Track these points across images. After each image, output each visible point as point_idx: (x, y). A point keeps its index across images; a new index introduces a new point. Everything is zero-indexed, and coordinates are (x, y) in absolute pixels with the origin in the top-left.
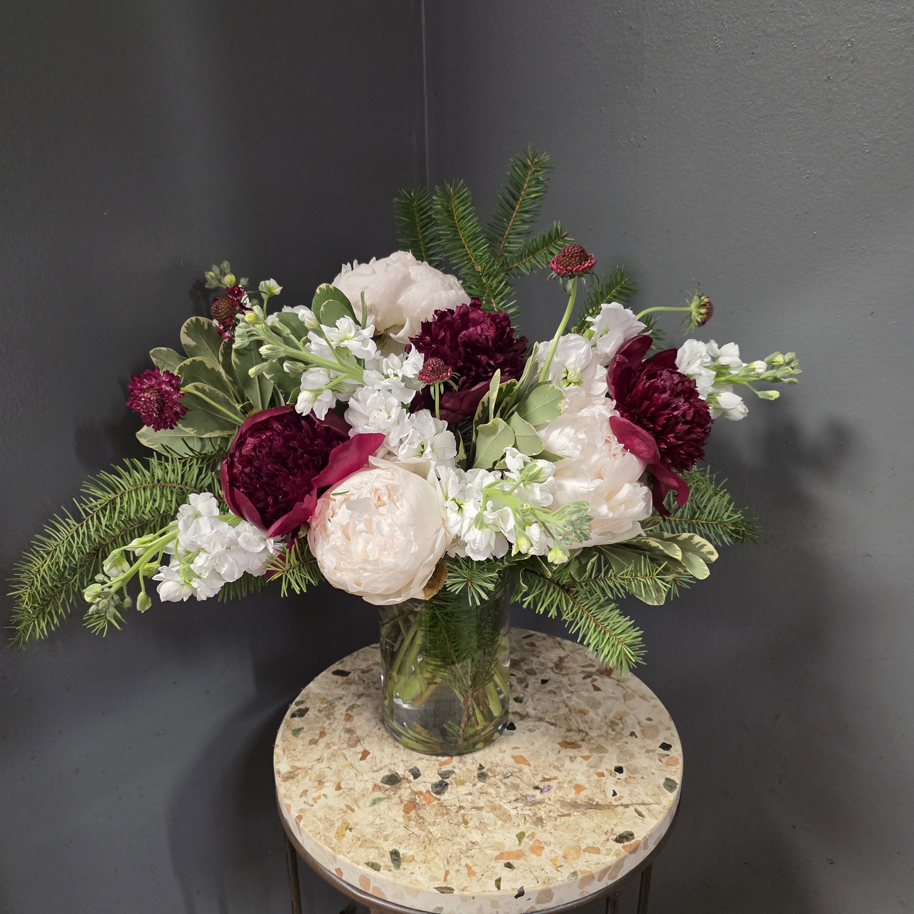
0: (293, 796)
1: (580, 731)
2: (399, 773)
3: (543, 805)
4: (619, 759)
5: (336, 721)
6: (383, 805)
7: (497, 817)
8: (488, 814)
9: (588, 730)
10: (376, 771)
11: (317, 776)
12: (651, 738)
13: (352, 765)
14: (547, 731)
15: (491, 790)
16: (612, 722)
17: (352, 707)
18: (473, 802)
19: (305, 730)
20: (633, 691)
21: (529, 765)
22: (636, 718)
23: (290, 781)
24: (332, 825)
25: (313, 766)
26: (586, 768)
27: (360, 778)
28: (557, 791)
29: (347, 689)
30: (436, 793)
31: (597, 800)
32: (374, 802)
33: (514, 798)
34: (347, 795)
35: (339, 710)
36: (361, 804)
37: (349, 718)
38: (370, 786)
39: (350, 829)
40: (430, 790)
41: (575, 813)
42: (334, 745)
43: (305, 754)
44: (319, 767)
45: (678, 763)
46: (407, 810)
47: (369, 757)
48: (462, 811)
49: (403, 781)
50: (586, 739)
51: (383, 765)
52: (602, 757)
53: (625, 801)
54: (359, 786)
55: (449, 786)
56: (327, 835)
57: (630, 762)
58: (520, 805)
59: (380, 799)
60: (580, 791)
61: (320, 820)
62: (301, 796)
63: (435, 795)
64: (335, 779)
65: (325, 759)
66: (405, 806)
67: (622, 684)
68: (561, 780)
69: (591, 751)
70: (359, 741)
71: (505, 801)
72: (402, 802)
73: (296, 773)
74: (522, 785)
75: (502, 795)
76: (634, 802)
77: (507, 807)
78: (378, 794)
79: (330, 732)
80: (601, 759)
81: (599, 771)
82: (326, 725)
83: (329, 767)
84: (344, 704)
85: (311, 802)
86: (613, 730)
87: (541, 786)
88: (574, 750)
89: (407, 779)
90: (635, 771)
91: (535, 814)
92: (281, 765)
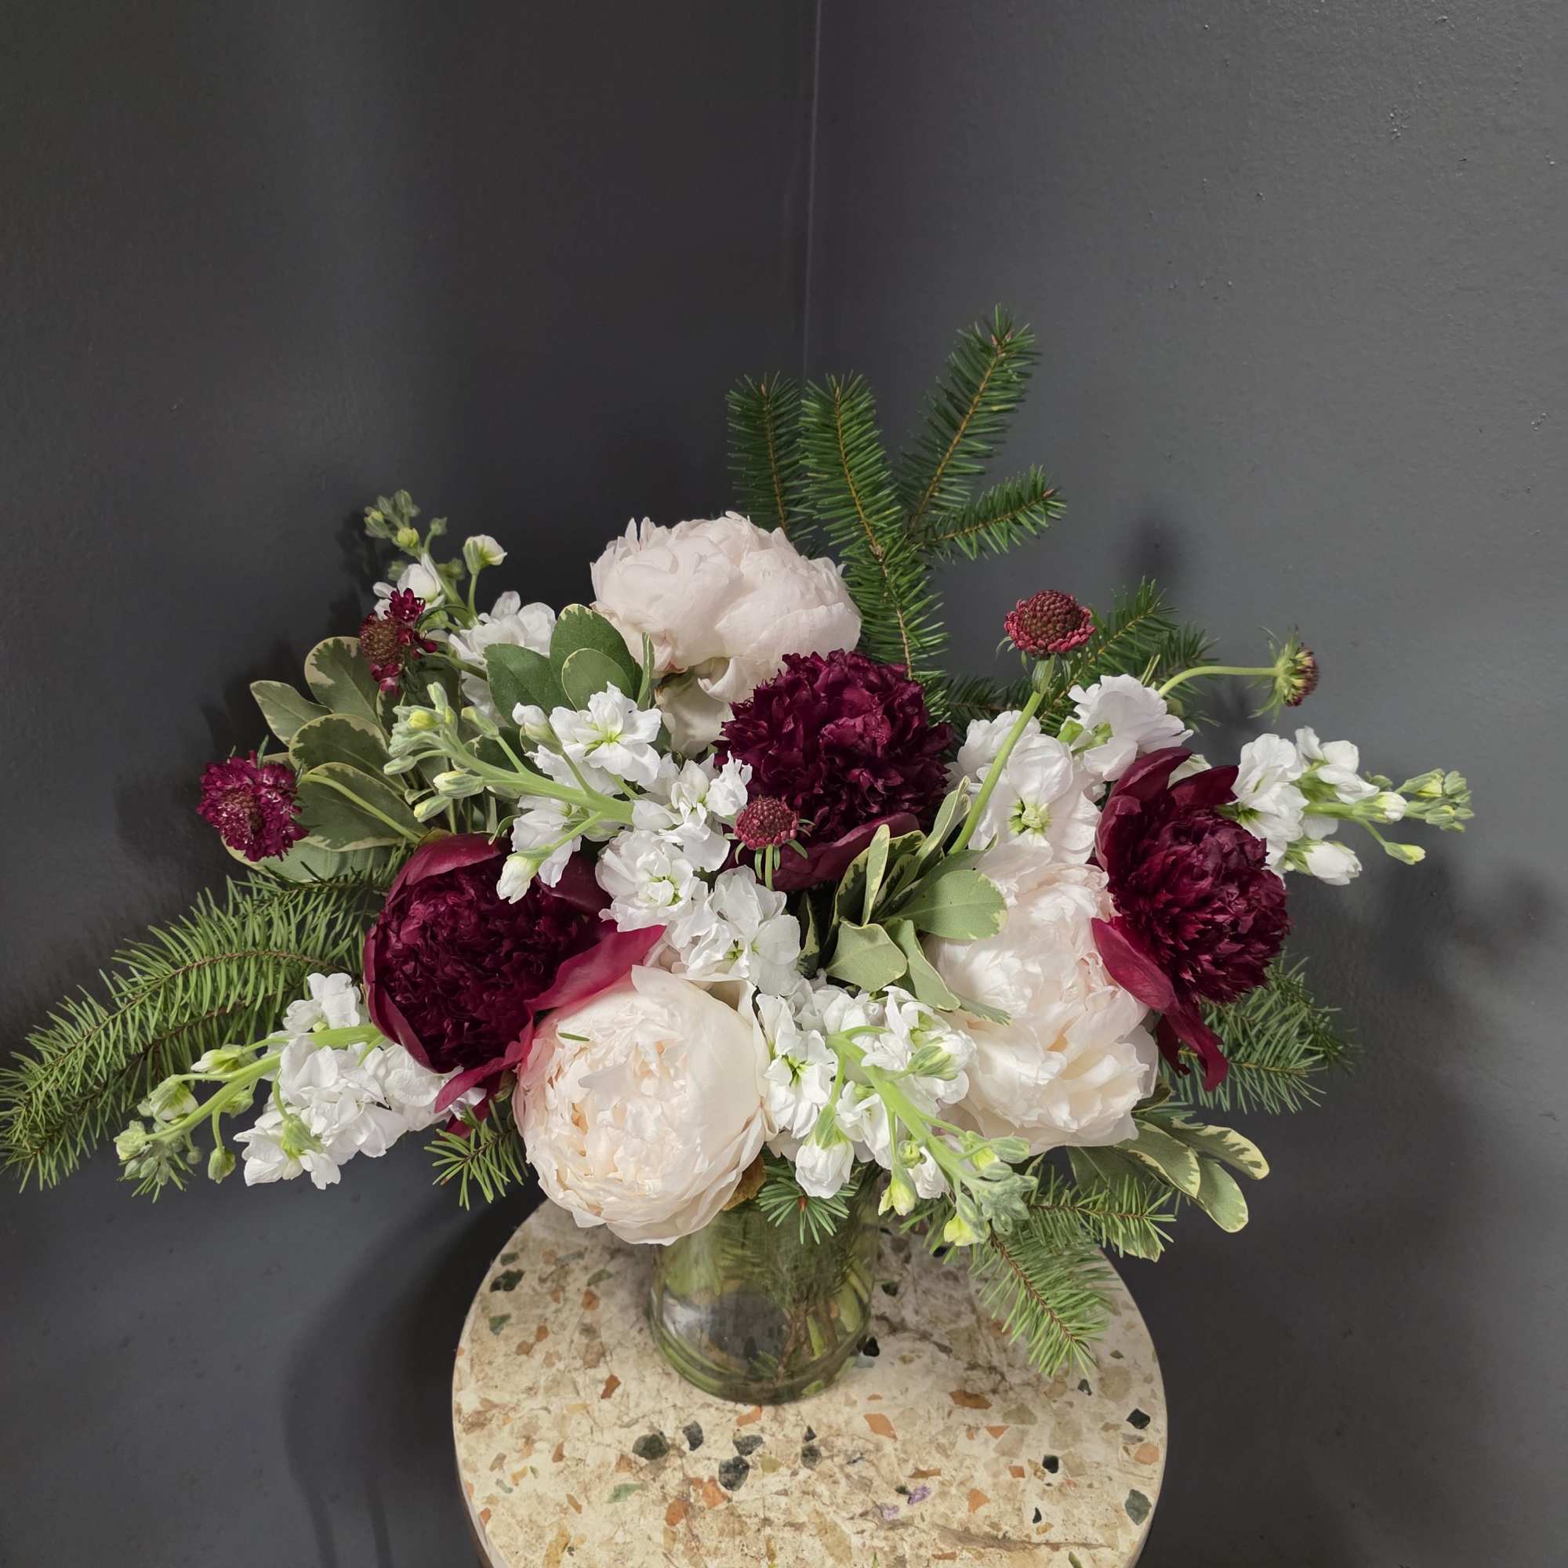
0: (479, 1466)
1: (992, 1369)
2: (666, 1434)
3: (911, 1530)
4: (1054, 1441)
5: (568, 1306)
6: (632, 1502)
7: (827, 1548)
8: (811, 1541)
9: (1005, 1369)
10: (628, 1426)
11: (524, 1426)
12: (1117, 1397)
13: (585, 1407)
14: (934, 1363)
15: (822, 1489)
17: (597, 1279)
18: (788, 1511)
19: (512, 1320)
21: (895, 1437)
22: (1094, 1350)
23: (477, 1432)
24: (540, 1537)
25: (518, 1403)
26: (993, 1455)
27: (597, 1437)
28: (938, 1501)
30: (726, 1486)
31: (1005, 1528)
32: (618, 1494)
33: (860, 1511)
34: (572, 1473)
35: (575, 1280)
36: (594, 1495)
37: (590, 1301)
38: (613, 1458)
39: (571, 1550)
40: (717, 1476)
41: (965, 1554)
42: (560, 1359)
43: (507, 1375)
44: (531, 1405)
45: (1157, 1460)
46: (671, 1521)
47: (618, 1391)
48: (768, 1531)
49: (672, 1452)
50: (1001, 1388)
51: (640, 1412)
52: (1024, 1433)
53: (1054, 1536)
54: (593, 1457)
55: (751, 1471)
56: (531, 1558)
57: (1072, 1449)
58: (869, 1525)
59: (628, 1489)
60: (978, 1505)
61: (520, 1523)
62: (492, 1469)
63: (723, 1489)
64: (553, 1434)
65: (542, 1391)
66: (671, 1506)
68: (948, 1478)
69: (1007, 1415)
70: (603, 1354)
71: (844, 1514)
72: (664, 1499)
73: (488, 1415)
74: (877, 1482)
75: (840, 1501)
76: (1071, 1539)
77: (847, 1528)
78: (625, 1478)
79: (555, 1329)
80: (1022, 1436)
81: (1017, 1463)
82: (549, 1313)
83: (546, 1409)
84: (586, 1268)
85: (508, 1483)
87: (911, 1489)
88: (977, 1412)
89: (679, 1449)
90: (1078, 1470)
91: (894, 1549)
92: (465, 1397)
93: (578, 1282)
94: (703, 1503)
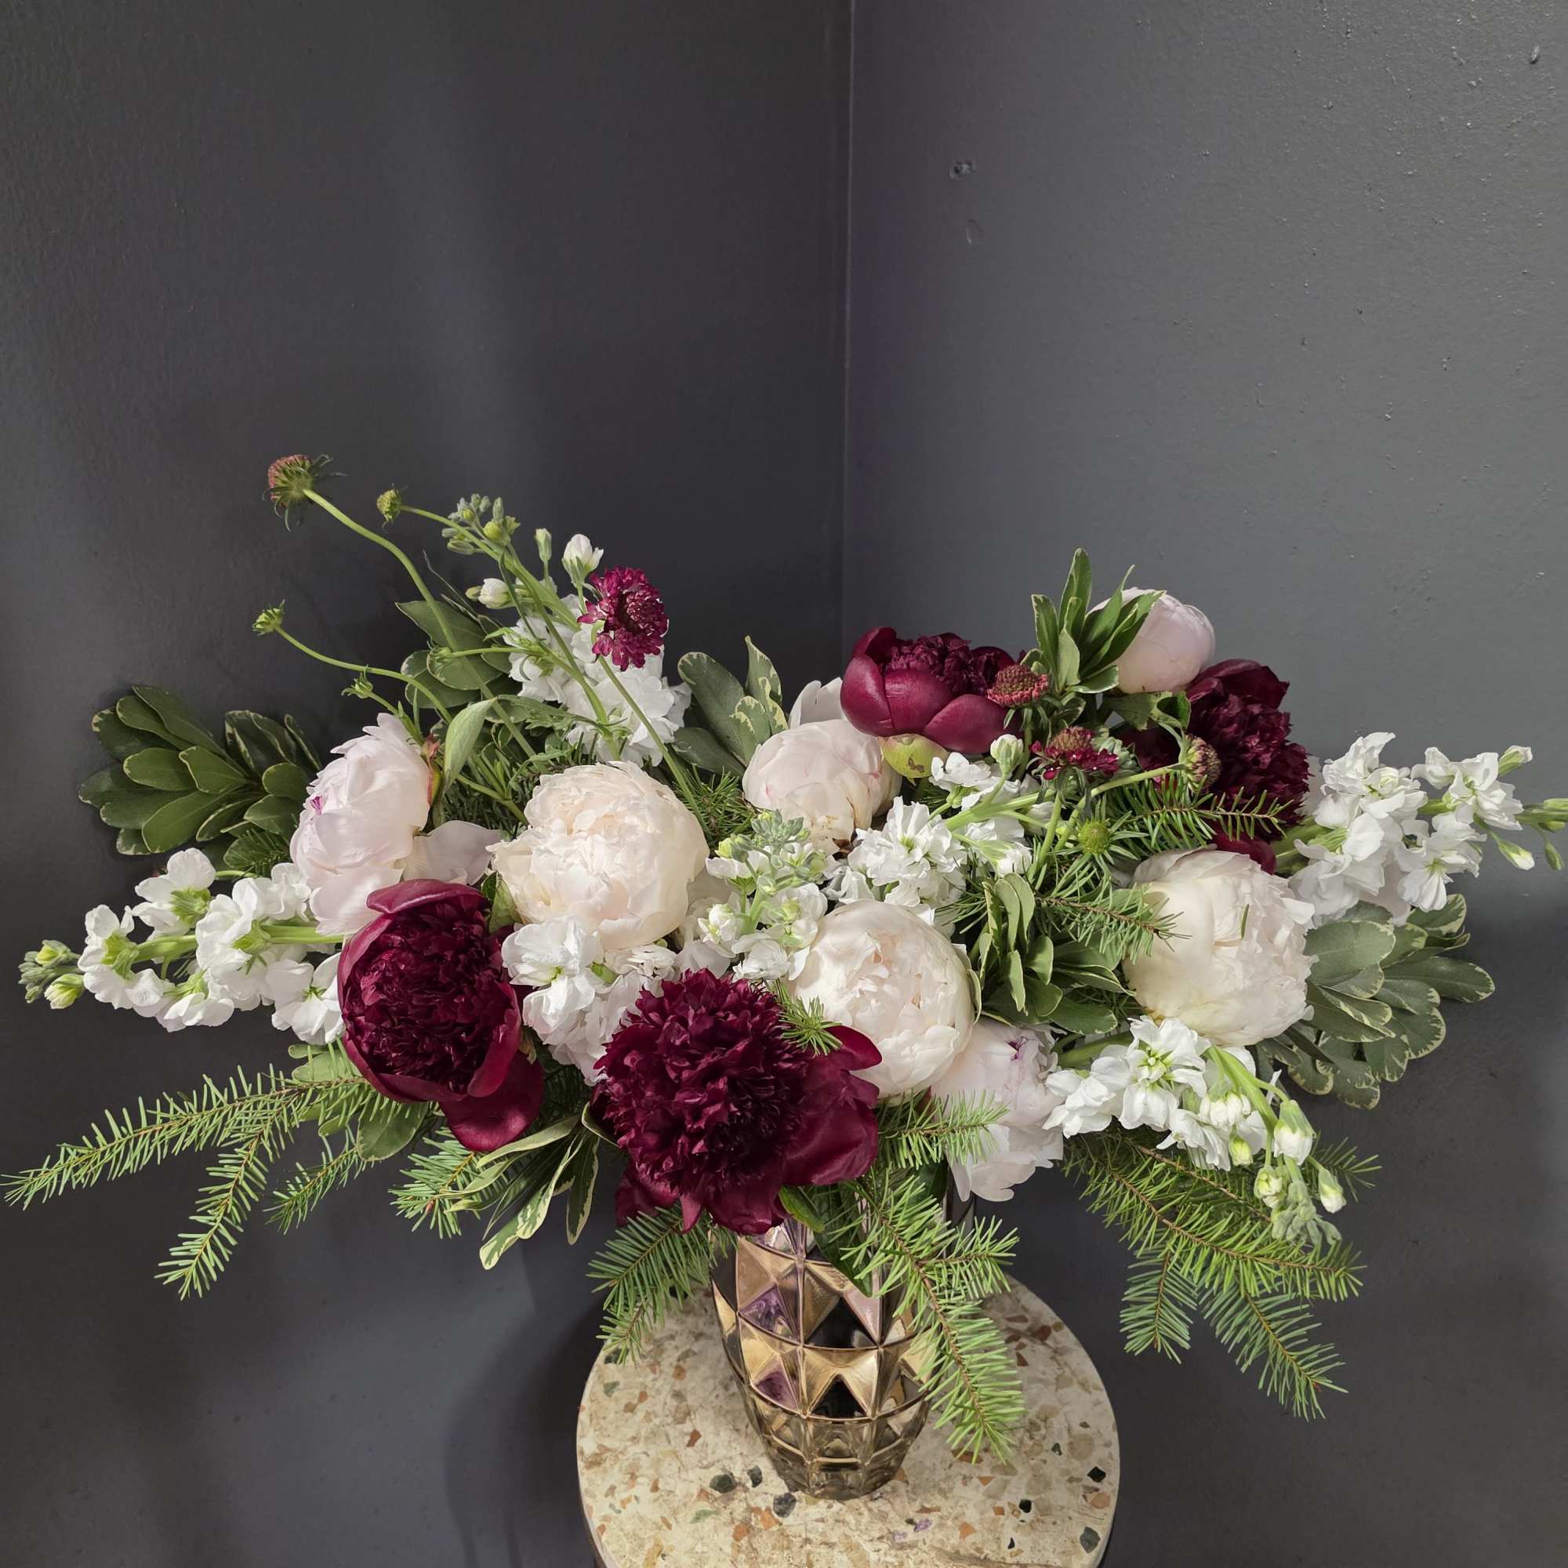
0: (597, 1493)
2: (735, 1474)
3: (915, 1550)
4: (1030, 1488)
5: (663, 1376)
6: (708, 1523)
7: (852, 1561)
8: (840, 1557)
10: (706, 1467)
11: (630, 1466)
12: (1081, 1457)
13: (675, 1453)
15: (850, 1518)
16: (1032, 1423)
17: (687, 1354)
18: (823, 1534)
19: (621, 1386)
20: (1073, 1372)
21: (907, 1482)
22: (1066, 1420)
23: (595, 1469)
24: (641, 1546)
25: (625, 1449)
26: (983, 1498)
27: (684, 1475)
28: (937, 1530)
29: (683, 1322)
30: (778, 1514)
31: (986, 1551)
32: (699, 1517)
33: (878, 1535)
34: (664, 1501)
35: (669, 1356)
36: (680, 1517)
38: (695, 1491)
39: (663, 1556)
40: (772, 1507)
42: (656, 1417)
43: (617, 1427)
44: (635, 1450)
45: (1108, 1505)
46: (737, 1538)
47: (699, 1442)
48: (808, 1547)
49: (738, 1488)
51: (716, 1457)
52: (1006, 1482)
53: (1023, 1559)
54: (680, 1490)
55: (797, 1504)
56: (634, 1560)
57: (1043, 1495)
58: (884, 1546)
59: (706, 1514)
60: (968, 1534)
61: (627, 1535)
62: (606, 1496)
63: (776, 1516)
64: (652, 1472)
65: (642, 1440)
66: (737, 1527)
67: (1059, 1358)
68: (945, 1513)
69: (994, 1469)
70: (689, 1414)
71: (865, 1537)
72: (732, 1521)
73: (604, 1456)
74: (892, 1515)
75: (863, 1527)
76: (1036, 1561)
77: (867, 1547)
78: (704, 1505)
79: (653, 1393)
80: (1004, 1486)
81: (999, 1504)
82: (649, 1381)
83: (646, 1453)
84: (676, 1347)
85: (618, 1506)
86: (1031, 1438)
87: (917, 1520)
88: (971, 1466)
89: (744, 1486)
90: (1046, 1511)
92: (586, 1443)
93: (670, 1358)
94: (761, 1526)
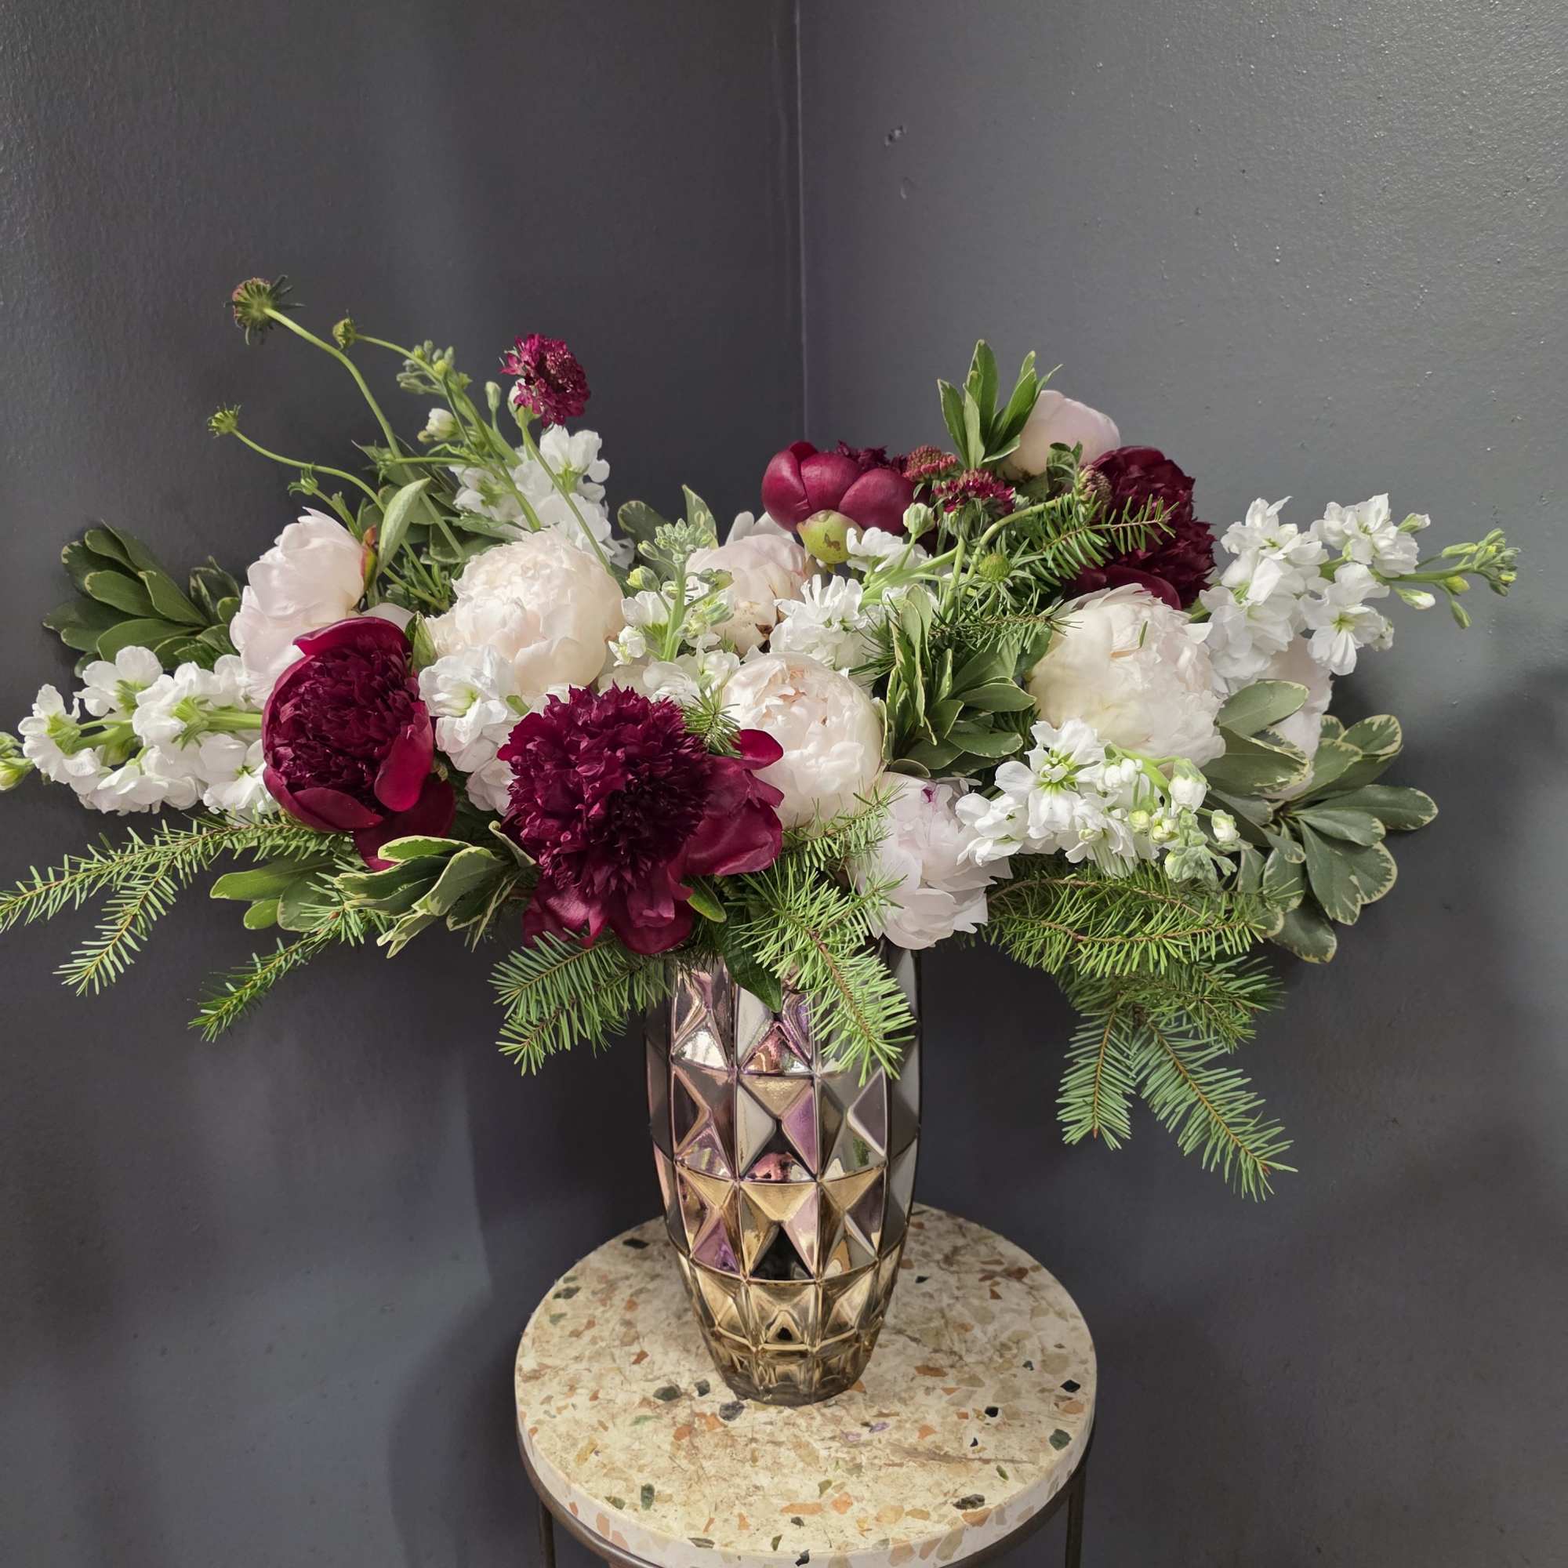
0: (532, 1401)
1: (952, 1353)
2: (681, 1386)
3: (869, 1448)
4: (996, 1398)
5: (614, 1308)
6: (648, 1426)
7: (800, 1457)
8: (787, 1453)
9: (963, 1353)
10: (651, 1381)
11: (570, 1380)
12: (1053, 1372)
13: (620, 1370)
14: (904, 1348)
15: (801, 1421)
16: (1003, 1345)
17: (640, 1291)
18: (772, 1434)
19: (568, 1317)
20: (1050, 1305)
21: (865, 1392)
22: (1041, 1343)
23: (532, 1382)
24: (574, 1445)
25: (567, 1366)
26: (945, 1405)
27: (626, 1387)
28: (894, 1431)
29: (638, 1266)
30: (724, 1418)
31: (946, 1449)
32: (639, 1420)
33: (830, 1435)
34: (604, 1408)
35: (621, 1293)
36: (618, 1421)
37: (631, 1305)
38: (637, 1399)
39: (597, 1453)
40: (718, 1412)
41: (911, 1463)
42: (602, 1340)
43: (560, 1349)
44: (574, 1367)
45: (1084, 1411)
46: (678, 1436)
47: (646, 1360)
48: (754, 1445)
49: (683, 1397)
50: (958, 1365)
51: (662, 1373)
52: (972, 1392)
53: (985, 1455)
54: (621, 1399)
55: (745, 1410)
56: (564, 1456)
57: (1011, 1403)
58: (835, 1444)
59: (646, 1418)
60: (927, 1435)
61: (559, 1437)
62: (542, 1403)
63: (721, 1420)
64: (593, 1385)
65: (586, 1359)
66: (678, 1429)
67: (1035, 1293)
68: (904, 1417)
69: (960, 1381)
70: (638, 1338)
71: (816, 1437)
72: (674, 1424)
73: (543, 1372)
74: (847, 1419)
75: (815, 1430)
76: (1000, 1457)
77: (817, 1445)
78: (646, 1411)
79: (601, 1322)
80: (969, 1396)
81: (963, 1410)
82: (598, 1312)
83: (588, 1369)
84: (631, 1286)
85: (553, 1412)
86: (1001, 1356)
87: (873, 1423)
88: (938, 1378)
89: (689, 1395)
90: (1014, 1415)
91: (854, 1459)
92: (526, 1360)
93: (623, 1293)
94: (705, 1428)
